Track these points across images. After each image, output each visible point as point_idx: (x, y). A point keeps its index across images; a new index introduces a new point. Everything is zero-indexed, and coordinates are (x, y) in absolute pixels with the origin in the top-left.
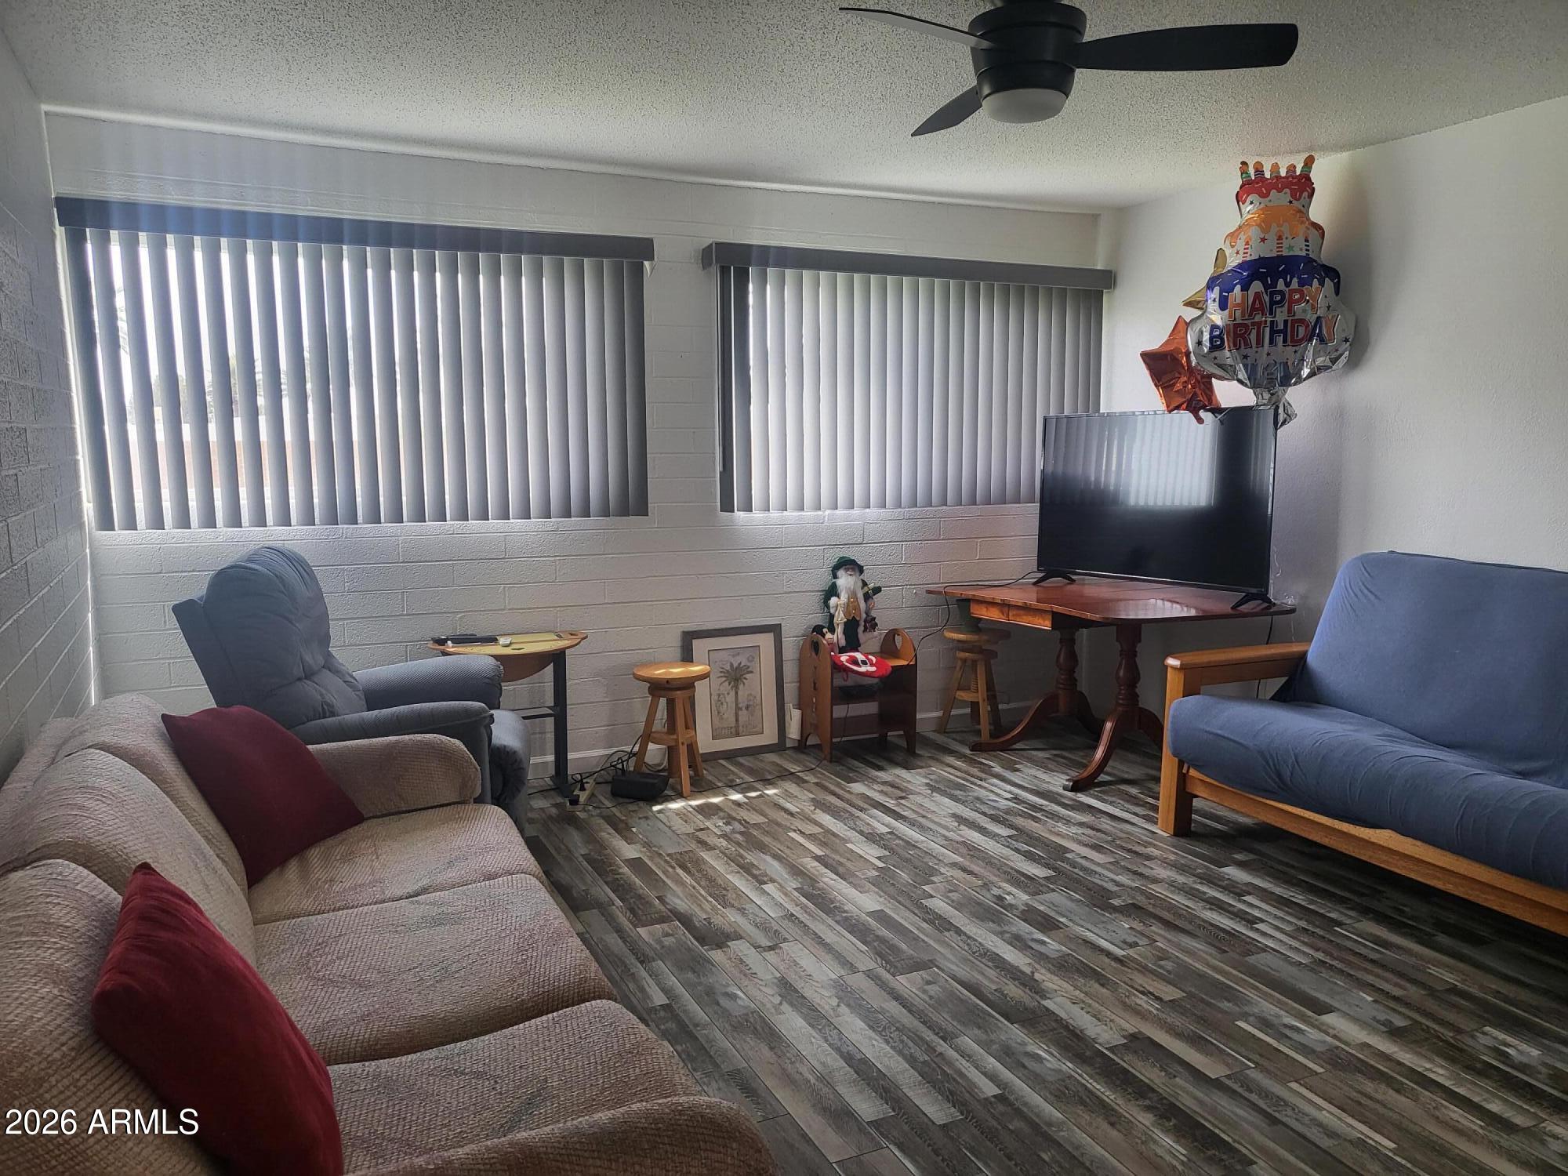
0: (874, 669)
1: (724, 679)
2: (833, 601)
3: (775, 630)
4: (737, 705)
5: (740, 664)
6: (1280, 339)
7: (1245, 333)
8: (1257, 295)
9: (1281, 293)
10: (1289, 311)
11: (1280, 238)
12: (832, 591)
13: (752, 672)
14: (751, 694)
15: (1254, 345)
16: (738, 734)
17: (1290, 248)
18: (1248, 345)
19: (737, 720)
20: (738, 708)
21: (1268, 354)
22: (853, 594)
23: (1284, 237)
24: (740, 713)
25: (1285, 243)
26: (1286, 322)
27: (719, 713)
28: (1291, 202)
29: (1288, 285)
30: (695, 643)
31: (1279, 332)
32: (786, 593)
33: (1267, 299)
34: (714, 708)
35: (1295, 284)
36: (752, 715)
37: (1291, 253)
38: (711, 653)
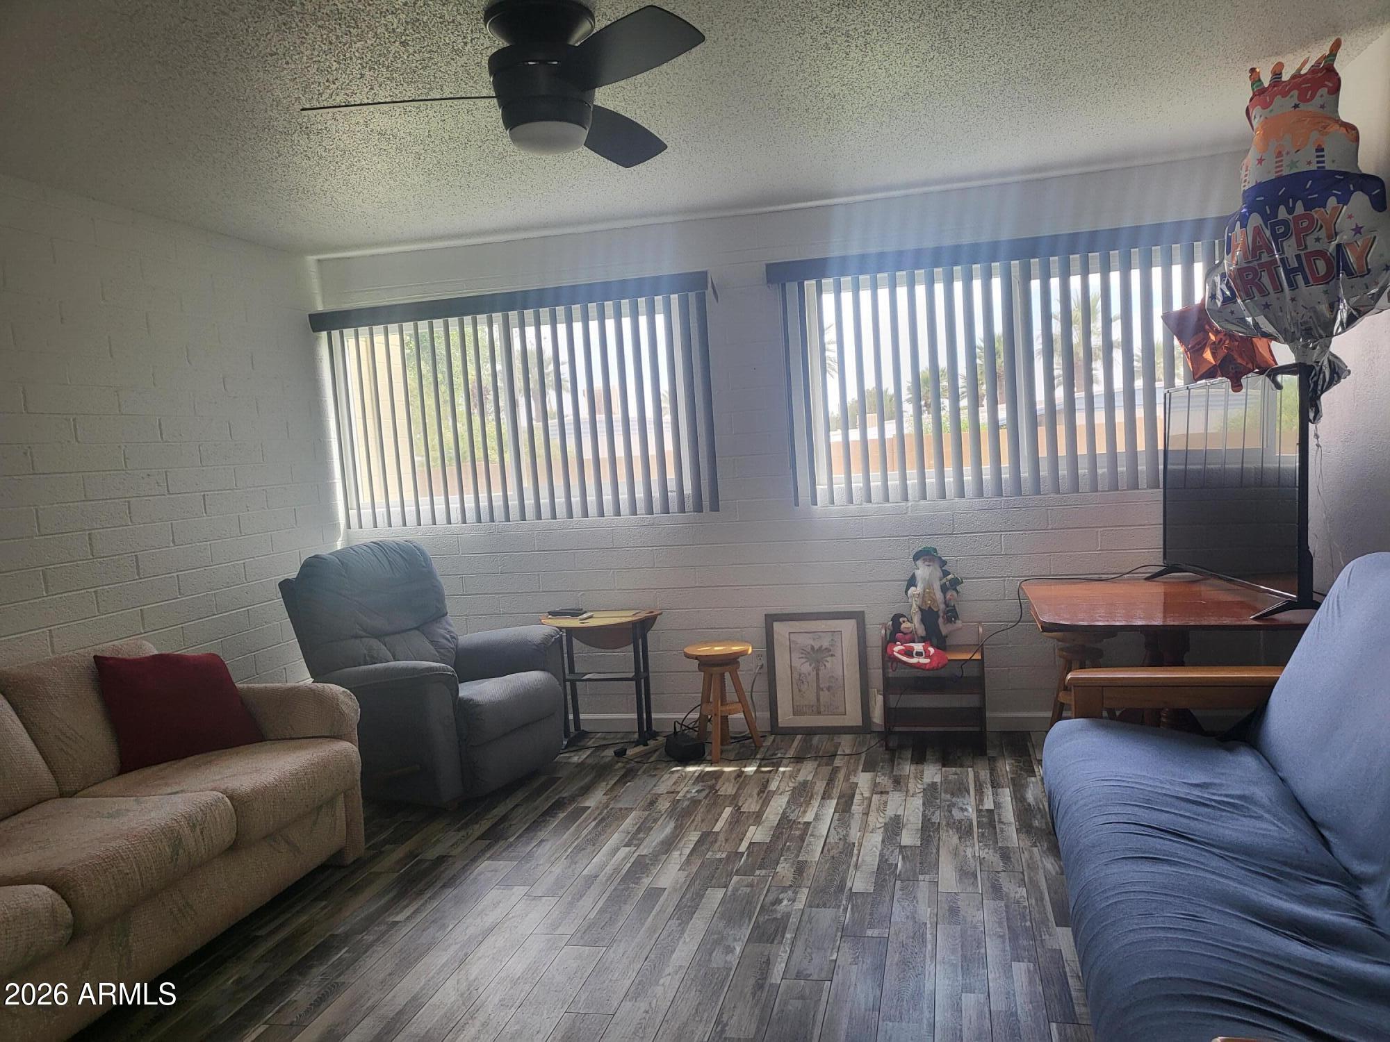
0: (927, 661)
1: (804, 660)
2: (912, 589)
3: (859, 617)
4: (818, 686)
5: (821, 646)
6: (1300, 278)
7: (1253, 279)
8: (1258, 232)
9: (1284, 222)
10: (1299, 244)
11: (1279, 154)
12: (912, 582)
13: (832, 655)
14: (833, 677)
15: (1271, 291)
16: (819, 713)
17: (1293, 164)
18: (1263, 292)
19: (818, 700)
20: (819, 689)
21: (1293, 300)
22: (929, 585)
23: (1284, 153)
24: (821, 693)
25: (1286, 160)
26: (1298, 257)
27: (800, 691)
28: (1296, 106)
29: (1290, 211)
30: (776, 624)
31: (1295, 270)
32: (870, 582)
33: (1268, 233)
34: (795, 686)
35: (1299, 208)
36: (834, 696)
37: (1295, 171)
38: (792, 635)
